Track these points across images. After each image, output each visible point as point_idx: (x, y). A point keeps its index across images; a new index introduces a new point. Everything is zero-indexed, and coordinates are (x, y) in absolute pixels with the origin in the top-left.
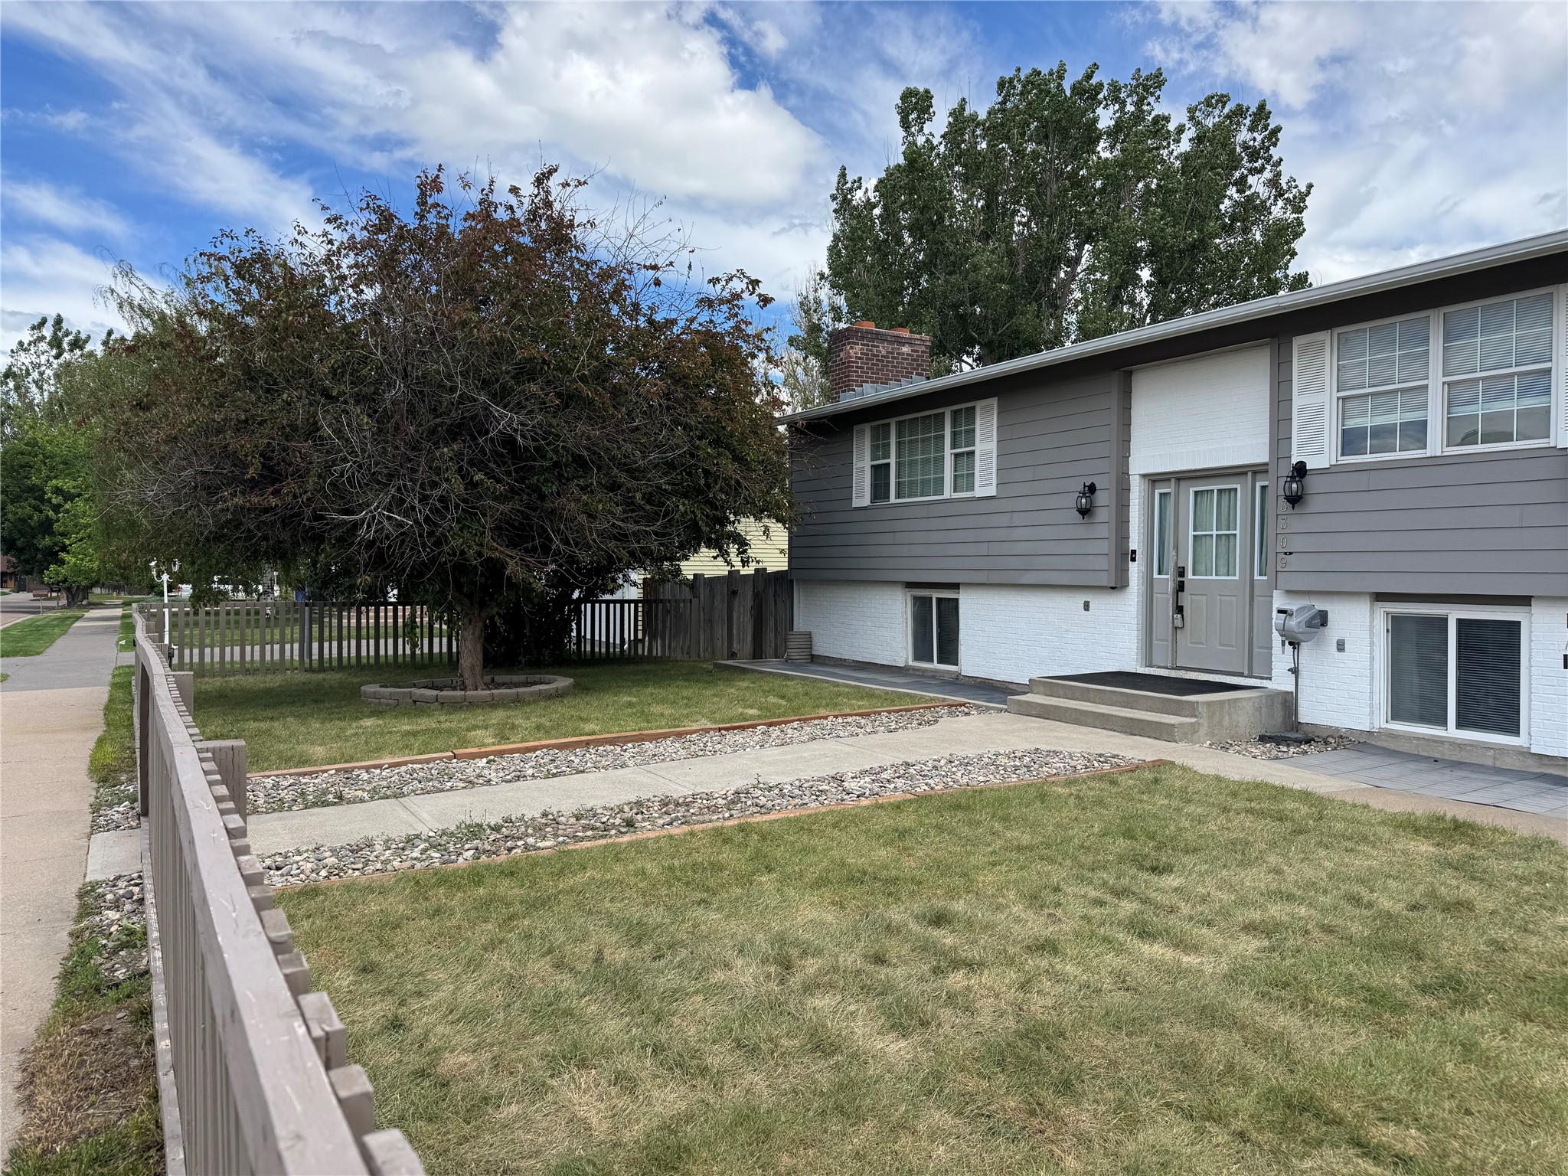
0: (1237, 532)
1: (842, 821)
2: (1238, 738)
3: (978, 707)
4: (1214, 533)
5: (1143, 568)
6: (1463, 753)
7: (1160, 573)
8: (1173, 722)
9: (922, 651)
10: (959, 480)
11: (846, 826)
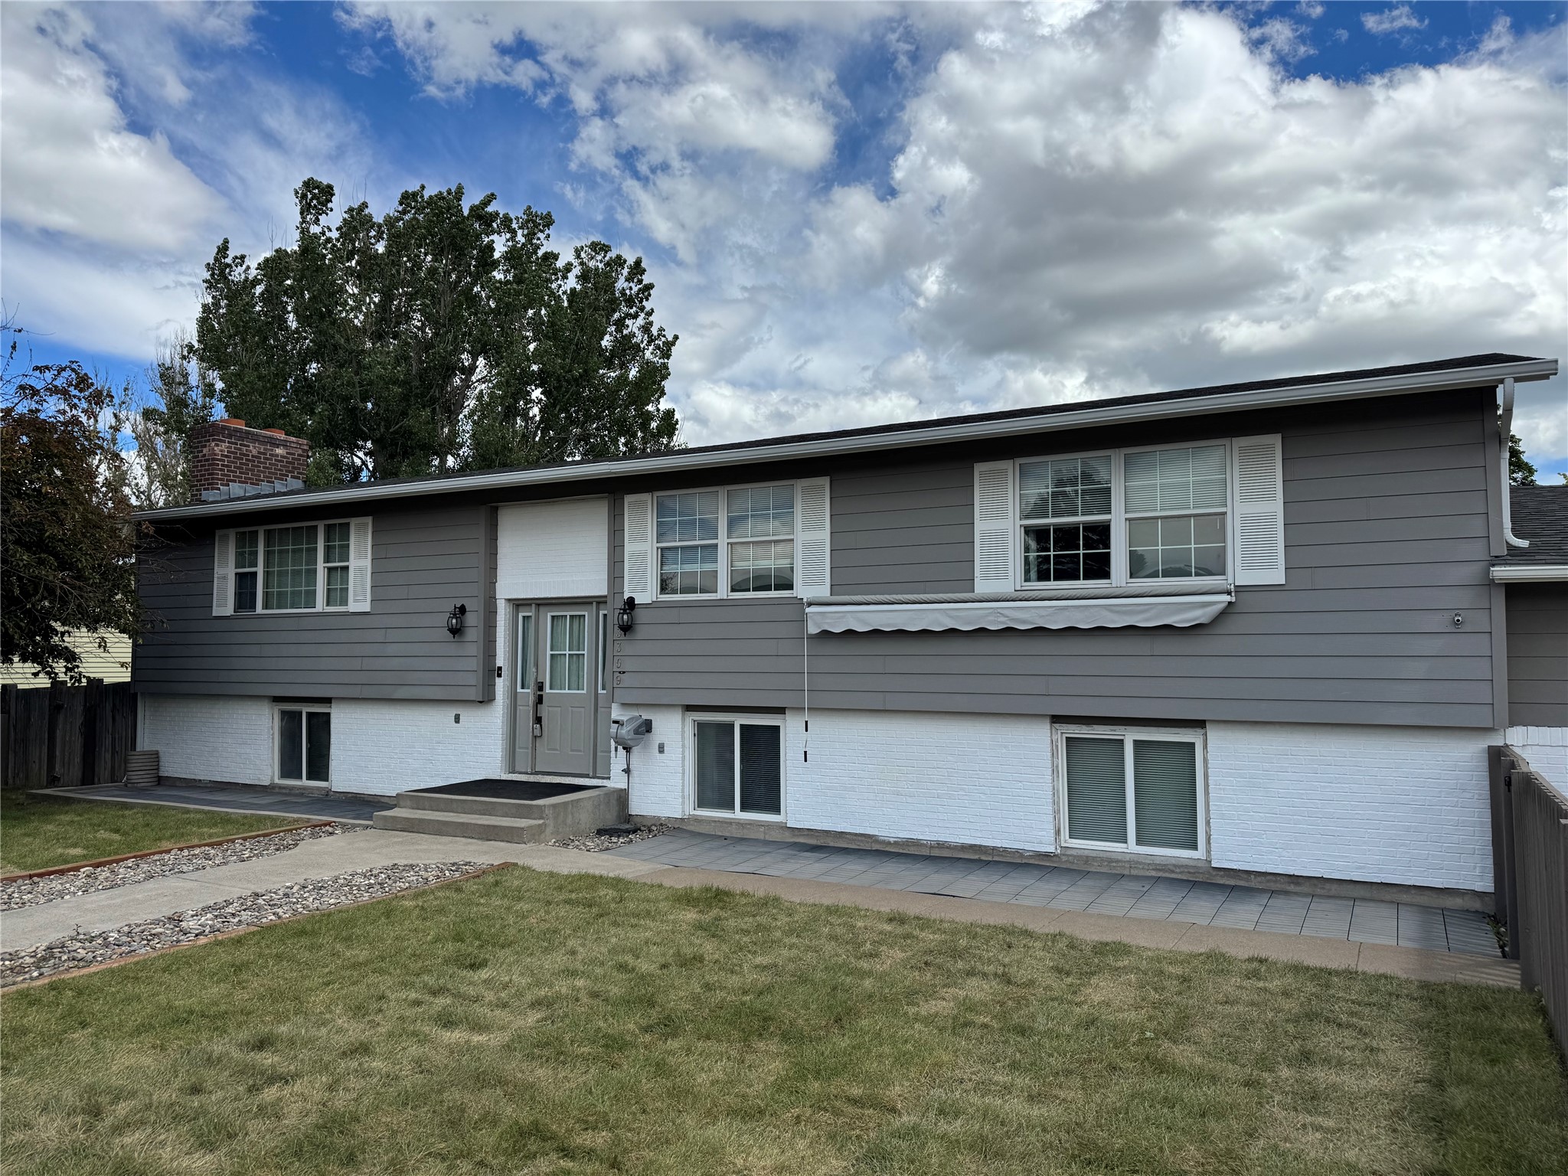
0: (585, 652)
1: (175, 963)
2: (579, 834)
3: (343, 826)
4: (567, 652)
5: (508, 683)
6: (745, 831)
7: (523, 688)
8: (523, 826)
9: (290, 768)
10: (332, 594)
11: (178, 969)
